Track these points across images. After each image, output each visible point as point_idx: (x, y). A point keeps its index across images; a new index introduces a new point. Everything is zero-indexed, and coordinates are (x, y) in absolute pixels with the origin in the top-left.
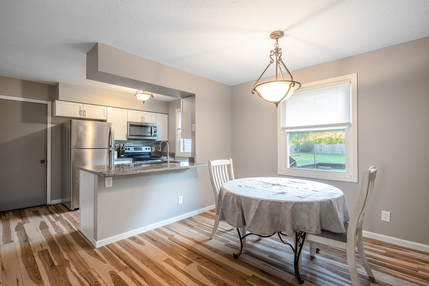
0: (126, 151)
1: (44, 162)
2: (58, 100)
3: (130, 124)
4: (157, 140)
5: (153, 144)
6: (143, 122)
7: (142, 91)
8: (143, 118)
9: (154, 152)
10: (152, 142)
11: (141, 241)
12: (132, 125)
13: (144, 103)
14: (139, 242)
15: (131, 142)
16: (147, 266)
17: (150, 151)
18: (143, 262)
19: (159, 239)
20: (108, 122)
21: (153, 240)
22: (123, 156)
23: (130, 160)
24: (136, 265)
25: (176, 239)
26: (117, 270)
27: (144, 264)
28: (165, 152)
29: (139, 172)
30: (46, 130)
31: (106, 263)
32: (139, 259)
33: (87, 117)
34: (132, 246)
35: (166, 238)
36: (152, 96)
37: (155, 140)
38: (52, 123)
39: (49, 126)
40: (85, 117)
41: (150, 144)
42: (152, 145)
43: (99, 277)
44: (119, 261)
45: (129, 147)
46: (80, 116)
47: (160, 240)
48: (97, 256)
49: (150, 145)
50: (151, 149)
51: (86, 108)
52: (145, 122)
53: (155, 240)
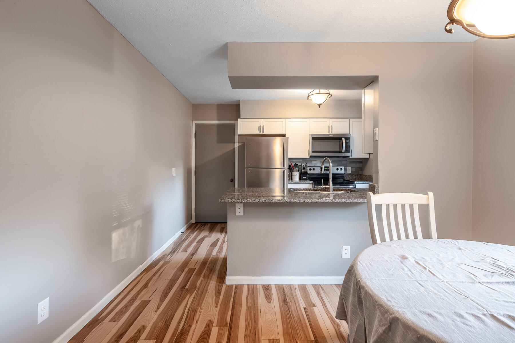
0: (309, 172)
1: (233, 180)
2: (240, 118)
3: (312, 138)
4: (351, 157)
5: (349, 163)
6: (331, 133)
7: (318, 90)
8: (331, 128)
9: (350, 173)
10: (347, 160)
11: (271, 296)
12: (315, 139)
13: (319, 107)
14: (268, 295)
15: (317, 161)
16: (246, 336)
17: (343, 172)
18: (247, 327)
19: (293, 301)
20: (287, 136)
21: (285, 301)
22: (305, 178)
23: (309, 183)
24: (238, 327)
25: (313, 313)
26: (217, 321)
27: (245, 331)
28: (366, 175)
29: (264, 201)
30: (235, 149)
31: (216, 307)
32: (246, 320)
33: (265, 133)
34: (257, 298)
35: (302, 304)
36: (329, 94)
37: (349, 157)
38: (238, 143)
39: (237, 145)
40: (263, 133)
41: (344, 162)
42: (347, 164)
43: (197, 321)
44: (228, 311)
45: (314, 166)
46: (259, 133)
47: (292, 305)
48: (218, 295)
49: (344, 164)
50: (346, 170)
51: (265, 123)
52: (333, 133)
53: (287, 302)
